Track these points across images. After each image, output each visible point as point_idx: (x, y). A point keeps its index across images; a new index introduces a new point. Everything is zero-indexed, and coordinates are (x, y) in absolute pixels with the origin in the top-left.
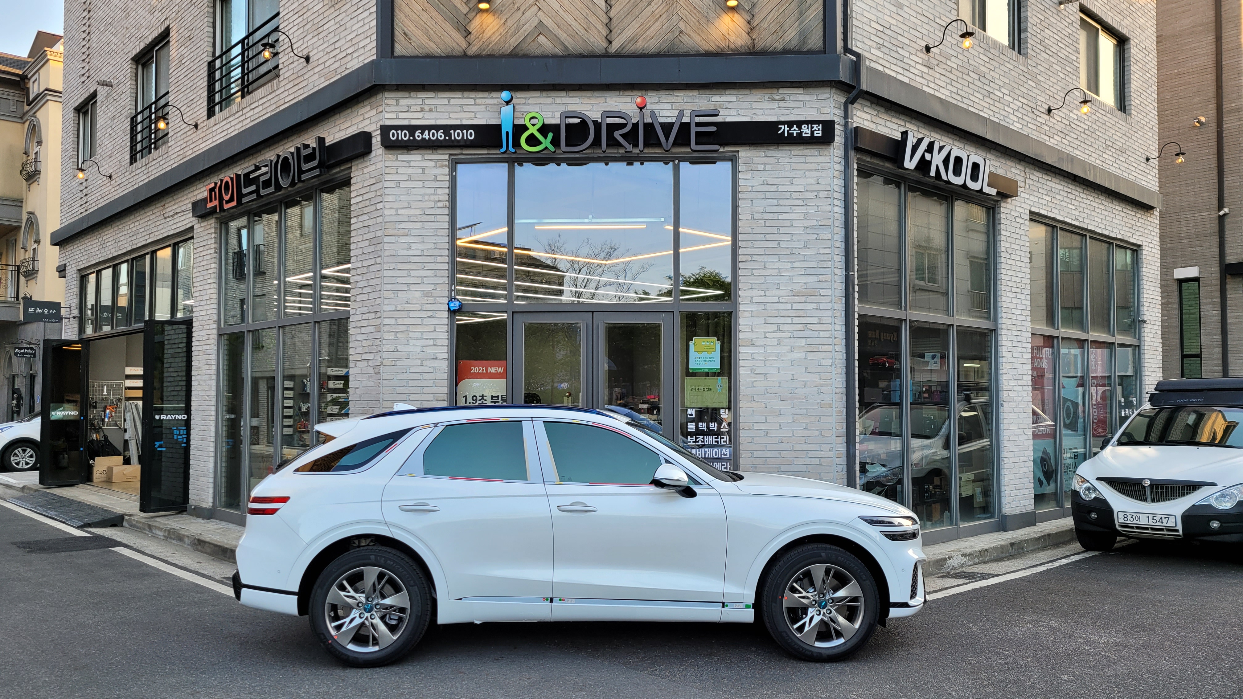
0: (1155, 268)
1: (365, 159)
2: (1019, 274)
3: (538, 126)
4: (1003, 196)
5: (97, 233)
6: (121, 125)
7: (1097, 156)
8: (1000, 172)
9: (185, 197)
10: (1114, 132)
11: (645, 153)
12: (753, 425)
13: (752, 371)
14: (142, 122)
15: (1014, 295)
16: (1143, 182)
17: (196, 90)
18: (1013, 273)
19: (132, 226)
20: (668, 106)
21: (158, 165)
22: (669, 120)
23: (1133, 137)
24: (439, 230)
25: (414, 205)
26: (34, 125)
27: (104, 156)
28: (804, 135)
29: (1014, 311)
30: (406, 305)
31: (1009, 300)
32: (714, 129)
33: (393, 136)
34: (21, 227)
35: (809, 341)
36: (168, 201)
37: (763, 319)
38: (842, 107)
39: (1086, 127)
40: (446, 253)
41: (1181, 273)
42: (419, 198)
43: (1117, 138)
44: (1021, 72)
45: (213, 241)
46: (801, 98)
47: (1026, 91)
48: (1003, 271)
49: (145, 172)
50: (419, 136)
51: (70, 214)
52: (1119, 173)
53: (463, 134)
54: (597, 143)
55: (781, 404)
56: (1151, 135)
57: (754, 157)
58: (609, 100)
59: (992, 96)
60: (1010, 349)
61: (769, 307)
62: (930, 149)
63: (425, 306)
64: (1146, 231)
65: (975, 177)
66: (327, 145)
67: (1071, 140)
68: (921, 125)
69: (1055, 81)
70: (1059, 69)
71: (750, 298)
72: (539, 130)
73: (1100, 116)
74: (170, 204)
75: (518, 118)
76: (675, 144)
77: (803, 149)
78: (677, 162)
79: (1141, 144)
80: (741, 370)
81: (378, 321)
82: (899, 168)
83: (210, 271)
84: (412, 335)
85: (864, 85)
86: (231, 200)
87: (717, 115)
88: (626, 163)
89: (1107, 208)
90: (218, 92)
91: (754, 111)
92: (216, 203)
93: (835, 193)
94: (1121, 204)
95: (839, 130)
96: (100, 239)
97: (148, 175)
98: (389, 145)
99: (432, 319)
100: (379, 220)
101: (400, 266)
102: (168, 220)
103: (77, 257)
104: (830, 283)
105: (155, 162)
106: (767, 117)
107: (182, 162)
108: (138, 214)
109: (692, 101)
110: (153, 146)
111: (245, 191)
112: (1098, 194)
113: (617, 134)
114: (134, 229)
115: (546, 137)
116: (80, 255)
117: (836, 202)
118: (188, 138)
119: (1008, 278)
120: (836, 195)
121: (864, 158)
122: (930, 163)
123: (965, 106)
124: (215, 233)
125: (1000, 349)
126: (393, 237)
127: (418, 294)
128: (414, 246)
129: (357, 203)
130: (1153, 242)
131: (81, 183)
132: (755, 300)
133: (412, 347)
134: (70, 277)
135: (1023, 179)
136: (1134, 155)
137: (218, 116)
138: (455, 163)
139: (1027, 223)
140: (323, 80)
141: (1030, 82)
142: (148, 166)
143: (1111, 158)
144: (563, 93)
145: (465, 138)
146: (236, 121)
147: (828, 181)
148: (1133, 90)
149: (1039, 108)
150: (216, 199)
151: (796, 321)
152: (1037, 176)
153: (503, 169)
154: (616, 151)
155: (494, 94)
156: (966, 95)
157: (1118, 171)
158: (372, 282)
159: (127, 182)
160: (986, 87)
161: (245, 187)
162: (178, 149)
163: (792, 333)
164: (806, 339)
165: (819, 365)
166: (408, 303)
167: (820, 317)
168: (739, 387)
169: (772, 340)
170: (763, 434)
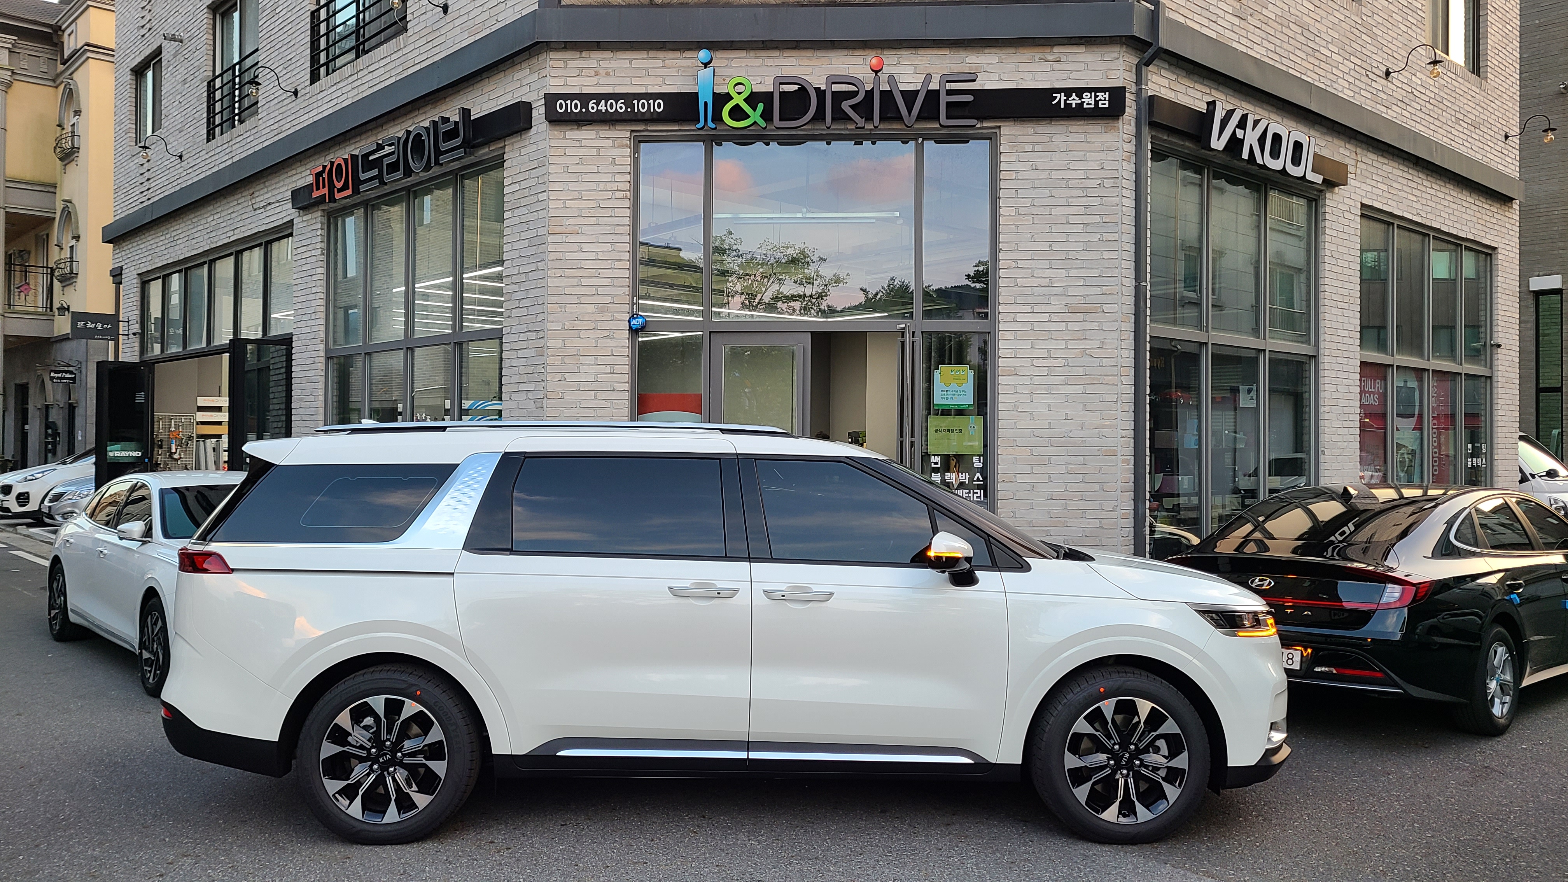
0: (1513, 277)
1: (523, 137)
2: (1347, 286)
3: (745, 95)
4: (1330, 184)
5: (164, 228)
6: (194, 91)
7: (1445, 133)
8: (1325, 153)
9: (281, 183)
10: (1466, 101)
11: (880, 130)
12: (1015, 476)
13: (1015, 408)
14: (221, 88)
15: (1340, 312)
16: (1500, 166)
17: (296, 47)
18: (1339, 284)
19: (210, 219)
20: (911, 69)
21: (244, 142)
22: (911, 87)
23: (1489, 108)
24: (618, 227)
25: (585, 195)
26: (71, 89)
27: (172, 131)
28: (1085, 106)
29: (1340, 332)
30: (575, 322)
31: (1334, 318)
32: (970, 98)
33: (561, 108)
34: (54, 218)
35: (1088, 371)
36: (258, 188)
37: (1030, 341)
38: (1134, 70)
39: (1432, 96)
40: (627, 256)
41: (1538, 283)
42: (593, 186)
43: (1469, 109)
44: (1354, 24)
45: (319, 239)
46: (1081, 58)
47: (1359, 48)
48: (1327, 281)
49: (228, 151)
50: (593, 108)
51: (127, 203)
52: (1471, 154)
53: (649, 105)
54: (819, 116)
55: (1052, 450)
56: (1511, 105)
57: (1020, 135)
58: (835, 61)
59: (1317, 54)
60: (1334, 381)
61: (1036, 326)
62: (1242, 124)
63: (599, 323)
64: (1503, 230)
65: (1296, 161)
66: (472, 118)
67: (1413, 111)
68: (1231, 92)
69: (1395, 35)
70: (1401, 19)
71: (1013, 315)
72: (745, 100)
73: (1449, 80)
74: (262, 192)
75: (719, 85)
76: (920, 118)
77: (1083, 125)
78: (920, 140)
79: (1499, 117)
80: (1001, 407)
81: (541, 343)
82: (1203, 148)
83: (315, 278)
84: (583, 360)
85: (1164, 42)
86: (345, 187)
87: (974, 81)
88: (853, 142)
89: (1456, 200)
90: (323, 50)
91: (1021, 75)
92: (325, 191)
93: (1124, 181)
94: (1473, 195)
95: (1130, 99)
96: (168, 236)
97: (231, 155)
98: (555, 119)
99: (609, 340)
100: (542, 214)
101: (569, 273)
102: (258, 211)
103: (137, 257)
104: (1116, 296)
105: (241, 138)
106: (1036, 83)
107: (276, 138)
108: (218, 204)
109: (941, 62)
110: (237, 118)
111: (363, 176)
112: (1445, 182)
113: (846, 106)
114: (214, 223)
115: (755, 110)
116: (141, 256)
117: (1126, 193)
118: (285, 109)
119: (1334, 290)
120: (1125, 183)
121: (1160, 136)
122: (1242, 141)
123: (1284, 68)
124: (322, 229)
125: (1321, 380)
126: (560, 236)
127: (591, 308)
128: (586, 247)
129: (512, 193)
130: (1511, 243)
131: (142, 165)
132: (1019, 318)
133: (585, 375)
134: (129, 283)
135: (1353, 162)
136: (1489, 132)
137: (324, 81)
138: (638, 141)
139: (1358, 219)
140: (466, 35)
141: (1364, 37)
142: (231, 143)
143: (1461, 135)
144: (776, 53)
145: (652, 110)
146: (349, 87)
147: (1115, 165)
148: (1489, 47)
149: (1374, 70)
150: (324, 187)
151: (1071, 344)
152: (1370, 158)
153: (698, 150)
154: (843, 127)
155: (688, 54)
156: (1285, 54)
157: (1470, 151)
158: (532, 293)
159: (203, 164)
160: (1311, 44)
161: (363, 173)
162: (272, 122)
163: (1066, 360)
164: (1085, 367)
165: (1100, 401)
166: (578, 320)
167: (1102, 341)
168: (998, 428)
169: (1041, 368)
170: (1028, 487)
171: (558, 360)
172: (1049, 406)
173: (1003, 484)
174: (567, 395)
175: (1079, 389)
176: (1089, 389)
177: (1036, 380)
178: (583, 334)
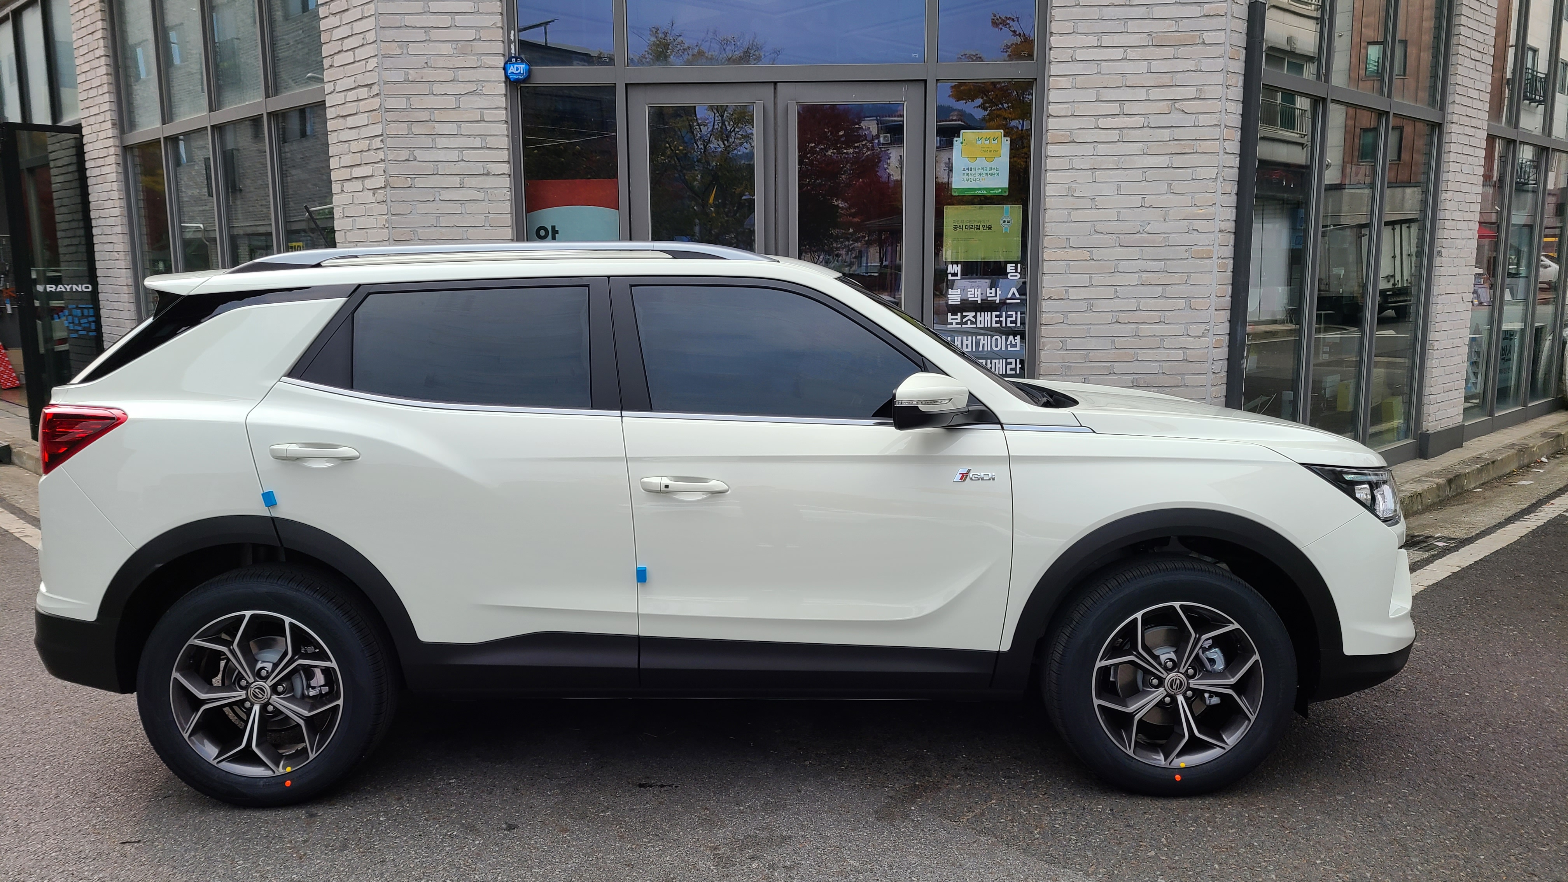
2: (1482, 28)
13: (1070, 192)
18: (1475, 25)
29: (1470, 92)
31: (1465, 72)
37: (1095, 91)
55: (1120, 252)
60: (1459, 159)
71: (1071, 51)
80: (1049, 190)
81: (375, 103)
84: (439, 128)
99: (476, 98)
104: (1224, 18)
119: (1469, 33)
132: (1081, 55)
133: (443, 152)
151: (1155, 94)
158: (359, 27)
163: (1146, 119)
164: (1172, 129)
165: (1194, 180)
166: (428, 67)
167: (1200, 87)
168: (1044, 222)
169: (1109, 131)
170: (1084, 306)
171: (403, 129)
172: (1119, 187)
173: (1050, 302)
174: (420, 182)
175: (1163, 161)
176: (1178, 161)
177: (1102, 149)
178: (437, 89)
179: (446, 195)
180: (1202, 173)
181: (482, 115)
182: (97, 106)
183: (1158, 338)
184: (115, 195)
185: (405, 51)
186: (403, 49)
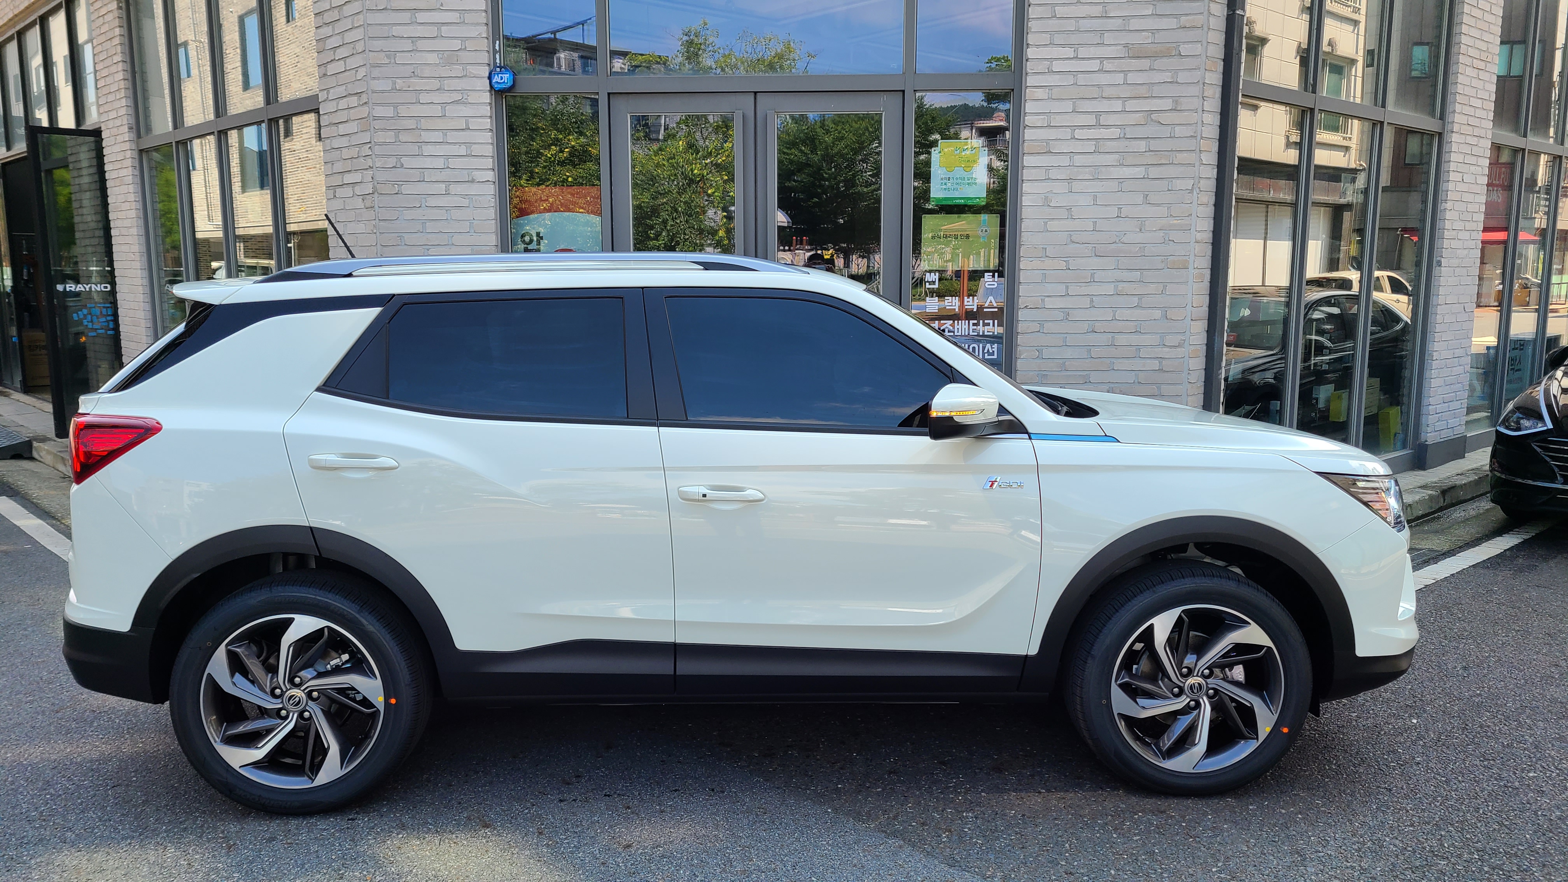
2: (1487, 37)
12: (1042, 301)
13: (1046, 202)
15: (1475, 73)
18: (1478, 34)
29: (1473, 102)
31: (1467, 81)
35: (1154, 145)
37: (1071, 102)
48: (1464, 28)
55: (1095, 263)
60: (1460, 168)
63: (446, 82)
80: (1025, 201)
101: (397, 3)
104: (1200, 31)
119: (1470, 42)
125: (1444, 167)
151: (1131, 105)
163: (1123, 130)
164: (1149, 140)
165: (1169, 190)
166: (415, 76)
167: (1176, 100)
168: (1021, 232)
169: (1086, 142)
170: (1061, 316)
171: (390, 137)
172: (1095, 198)
173: (1025, 311)
174: (407, 189)
175: (1139, 172)
176: (1154, 172)
177: (1079, 160)
178: (424, 98)
179: (432, 202)
180: (1179, 184)
181: (467, 124)
182: (115, 112)
183: (1134, 348)
184: (132, 197)
185: (393, 61)
186: (390, 59)
